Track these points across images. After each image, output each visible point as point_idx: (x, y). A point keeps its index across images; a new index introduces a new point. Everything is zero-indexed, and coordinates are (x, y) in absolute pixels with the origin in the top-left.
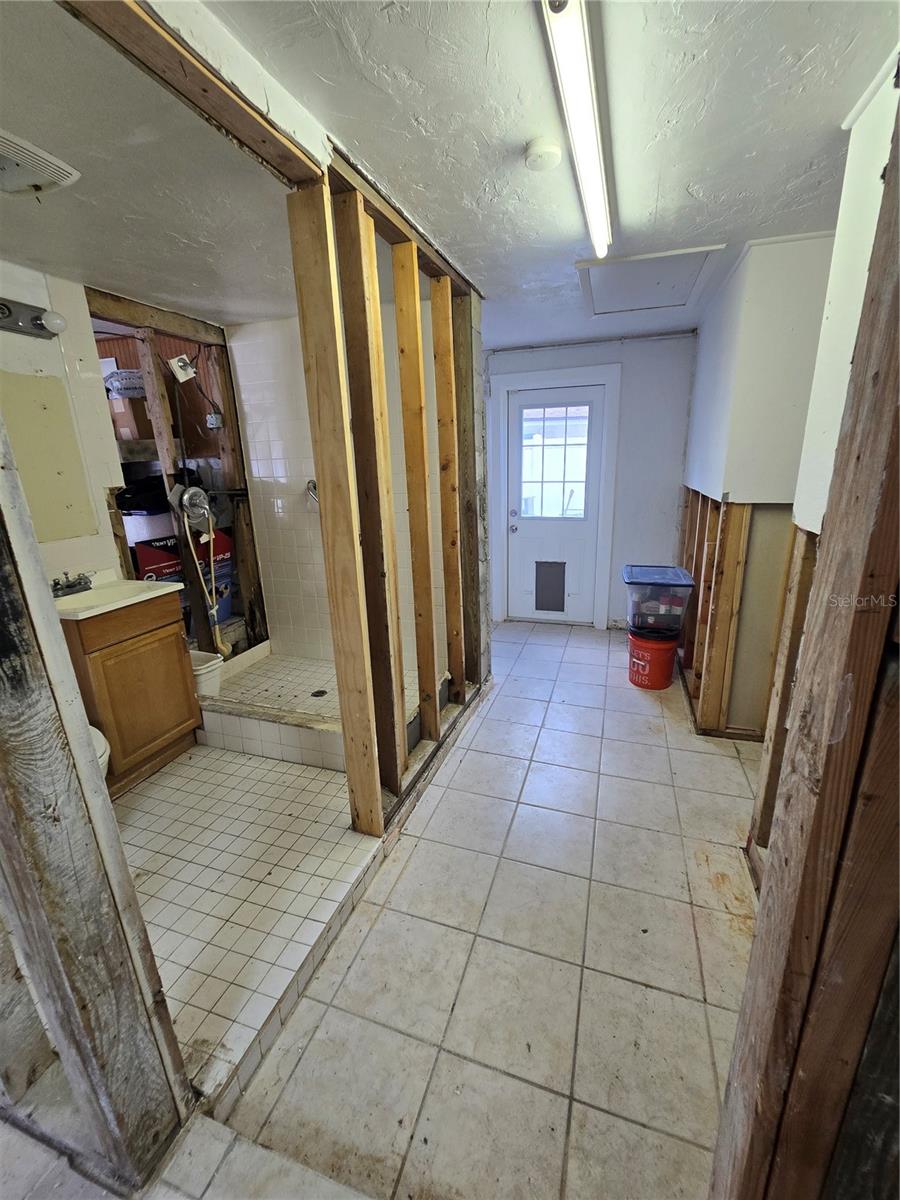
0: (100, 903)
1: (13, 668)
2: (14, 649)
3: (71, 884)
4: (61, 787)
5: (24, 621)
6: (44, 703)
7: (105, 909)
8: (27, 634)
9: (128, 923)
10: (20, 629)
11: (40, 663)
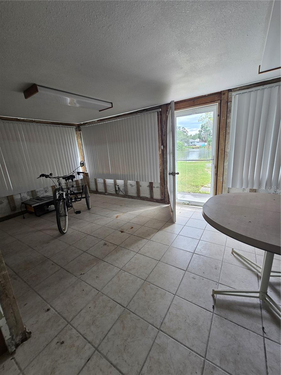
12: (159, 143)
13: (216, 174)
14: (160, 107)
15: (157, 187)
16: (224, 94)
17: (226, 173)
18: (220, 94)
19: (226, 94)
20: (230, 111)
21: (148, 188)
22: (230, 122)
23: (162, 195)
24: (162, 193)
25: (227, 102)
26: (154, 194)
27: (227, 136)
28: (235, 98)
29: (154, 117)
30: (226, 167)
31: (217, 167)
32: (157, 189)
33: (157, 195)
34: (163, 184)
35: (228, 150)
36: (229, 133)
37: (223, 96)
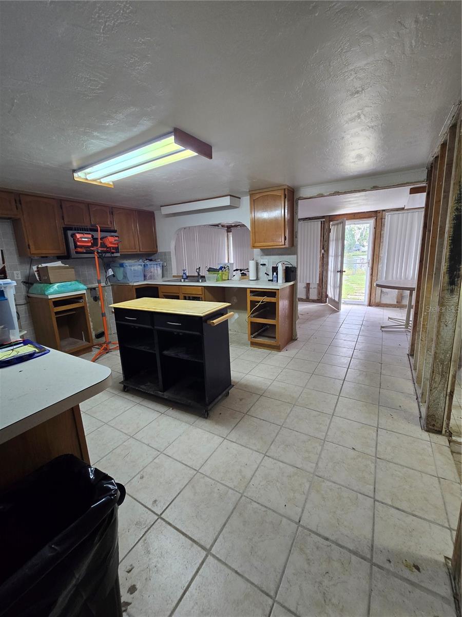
0: (448, 353)
1: (452, 288)
2: (454, 284)
3: (443, 342)
4: (451, 319)
5: (459, 279)
6: (456, 298)
7: (448, 356)
8: (459, 282)
9: (453, 365)
10: (458, 280)
11: (459, 289)
12: (321, 247)
13: (372, 275)
14: (323, 217)
15: (314, 288)
16: (379, 213)
17: (379, 274)
18: (376, 212)
19: (381, 213)
20: (384, 225)
21: (305, 289)
22: (383, 234)
23: (319, 295)
24: (319, 293)
25: (382, 219)
26: (310, 295)
27: (381, 244)
28: (388, 217)
29: (317, 225)
30: (380, 269)
31: (372, 269)
32: (313, 290)
33: (314, 295)
34: (321, 285)
35: (381, 255)
36: (383, 242)
37: (378, 214)
